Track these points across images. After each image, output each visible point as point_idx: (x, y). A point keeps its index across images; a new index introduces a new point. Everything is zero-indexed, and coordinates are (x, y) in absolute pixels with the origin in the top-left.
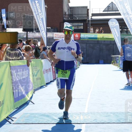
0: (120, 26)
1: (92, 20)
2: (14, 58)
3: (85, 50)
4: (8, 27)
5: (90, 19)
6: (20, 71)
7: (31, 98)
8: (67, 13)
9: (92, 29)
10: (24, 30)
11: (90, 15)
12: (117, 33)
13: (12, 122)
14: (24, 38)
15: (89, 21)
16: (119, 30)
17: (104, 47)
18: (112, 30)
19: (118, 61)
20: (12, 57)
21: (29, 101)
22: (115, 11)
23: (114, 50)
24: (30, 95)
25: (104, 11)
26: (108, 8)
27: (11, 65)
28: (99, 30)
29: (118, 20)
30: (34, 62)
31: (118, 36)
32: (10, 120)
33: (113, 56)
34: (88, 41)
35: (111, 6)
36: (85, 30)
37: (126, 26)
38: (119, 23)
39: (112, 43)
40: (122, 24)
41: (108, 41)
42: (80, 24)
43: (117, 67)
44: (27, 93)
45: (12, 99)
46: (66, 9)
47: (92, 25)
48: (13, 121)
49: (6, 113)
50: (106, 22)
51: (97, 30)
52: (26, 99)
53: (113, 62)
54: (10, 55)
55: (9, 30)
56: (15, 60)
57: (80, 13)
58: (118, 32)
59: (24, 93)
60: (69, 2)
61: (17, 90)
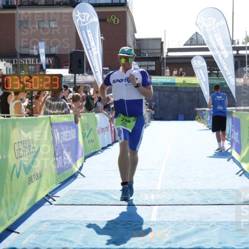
0: (207, 66)
1: (168, 58)
2: (57, 111)
3: (158, 100)
4: (48, 66)
5: (165, 56)
6: (65, 130)
7: (81, 168)
9: (168, 71)
10: (71, 72)
11: (165, 51)
12: (203, 76)
13: (53, 203)
14: (70, 84)
15: (163, 58)
16: (207, 72)
17: (185, 96)
18: (196, 72)
19: (205, 116)
20: (53, 110)
21: (78, 172)
22: (201, 45)
23: (199, 101)
24: (79, 164)
25: (185, 45)
26: (191, 41)
27: (53, 122)
29: (205, 58)
30: (84, 117)
31: (205, 80)
32: (50, 200)
33: (198, 109)
34: (162, 87)
35: (195, 38)
36: (159, 72)
39: (197, 90)
40: (211, 64)
41: (190, 88)
42: (150, 63)
43: (203, 125)
44: (75, 160)
46: (130, 41)
47: (168, 64)
48: (54, 200)
49: (46, 190)
51: (175, 72)
52: (73, 170)
53: (197, 117)
54: (50, 107)
56: (57, 114)
57: (150, 48)
58: (205, 75)
59: (70, 161)
60: (136, 32)
61: (61, 157)
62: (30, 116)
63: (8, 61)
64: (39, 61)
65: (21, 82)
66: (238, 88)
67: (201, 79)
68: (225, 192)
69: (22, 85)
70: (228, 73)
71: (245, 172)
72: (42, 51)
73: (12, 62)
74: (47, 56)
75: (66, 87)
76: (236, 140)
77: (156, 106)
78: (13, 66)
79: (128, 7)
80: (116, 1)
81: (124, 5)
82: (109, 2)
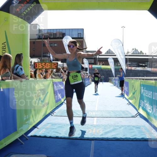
0: (114, 62)
1: (99, 58)
2: (57, 77)
4: (53, 61)
9: (99, 63)
10: (62, 62)
13: (53, 115)
15: (97, 58)
17: (105, 73)
18: (110, 64)
19: (113, 81)
22: (111, 54)
23: (110, 75)
25: (105, 54)
28: (102, 63)
29: (114, 59)
31: (113, 67)
33: (110, 78)
35: (109, 51)
36: (95, 64)
37: (119, 62)
38: (114, 60)
39: (110, 71)
41: (107, 70)
42: (92, 60)
45: (54, 101)
47: (99, 61)
49: (50, 109)
50: (106, 59)
52: (61, 101)
53: (109, 81)
56: (57, 78)
58: (113, 65)
59: (60, 98)
61: (57, 96)
62: (45, 79)
63: (38, 58)
64: (50, 58)
65: (42, 65)
68: (124, 112)
69: (42, 67)
70: (123, 64)
71: (130, 104)
73: (40, 59)
76: (127, 91)
78: (41, 60)
79: (84, 39)
80: (80, 37)
81: (83, 38)
82: (77, 37)
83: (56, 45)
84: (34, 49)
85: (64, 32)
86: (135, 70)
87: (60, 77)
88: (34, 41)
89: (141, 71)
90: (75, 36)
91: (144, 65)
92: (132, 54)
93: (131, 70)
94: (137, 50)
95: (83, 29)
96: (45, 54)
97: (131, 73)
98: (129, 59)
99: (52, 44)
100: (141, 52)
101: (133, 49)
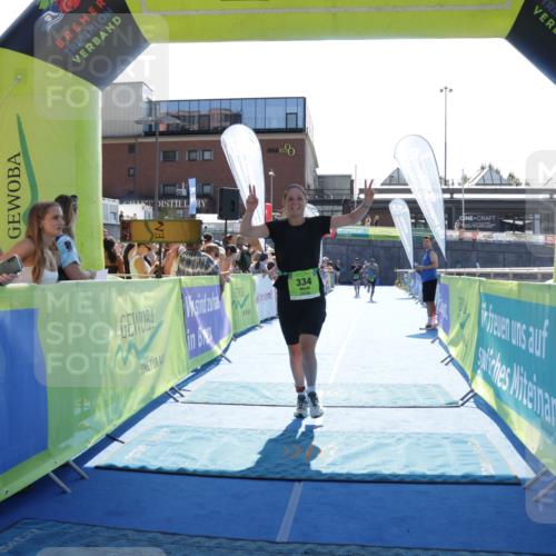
0: (411, 212)
1: (360, 201)
3: (344, 257)
4: (199, 211)
5: (355, 198)
6: (202, 298)
7: (226, 350)
8: (312, 187)
10: (220, 217)
11: (356, 191)
12: (405, 226)
15: (353, 202)
17: (382, 252)
18: (396, 220)
19: (407, 281)
20: (193, 268)
21: (221, 356)
22: (403, 185)
23: (399, 259)
24: (223, 343)
25: (383, 184)
26: (391, 179)
27: (184, 285)
30: (237, 280)
32: (177, 395)
33: (398, 270)
34: (351, 240)
35: (396, 175)
39: (396, 245)
40: (414, 209)
41: (388, 241)
42: (336, 208)
43: (404, 292)
44: (216, 340)
45: (184, 351)
46: (309, 179)
48: (182, 396)
49: (169, 381)
50: (382, 205)
52: (213, 353)
53: (397, 281)
54: (189, 263)
55: (200, 217)
56: (198, 274)
57: (338, 187)
58: (407, 224)
59: (209, 340)
60: (317, 166)
61: (193, 336)
63: (147, 204)
64: (188, 203)
66: (449, 243)
67: (403, 230)
68: (423, 389)
69: (149, 235)
70: (437, 223)
71: (452, 360)
72: (193, 190)
73: (153, 205)
74: (199, 196)
75: (208, 238)
76: (444, 315)
77: (341, 264)
78: (154, 209)
79: (307, 134)
80: (292, 125)
81: (302, 130)
82: (283, 126)
83: (207, 155)
84: (132, 171)
85: (235, 109)
86: (486, 244)
87: (207, 268)
88: (132, 141)
89: (509, 244)
90: (274, 125)
91: (520, 223)
92: (477, 184)
93: (474, 240)
94: (498, 172)
95: (305, 99)
96: (169, 189)
97: (474, 254)
98: (467, 201)
99: (196, 151)
100: (511, 176)
101: (483, 168)
